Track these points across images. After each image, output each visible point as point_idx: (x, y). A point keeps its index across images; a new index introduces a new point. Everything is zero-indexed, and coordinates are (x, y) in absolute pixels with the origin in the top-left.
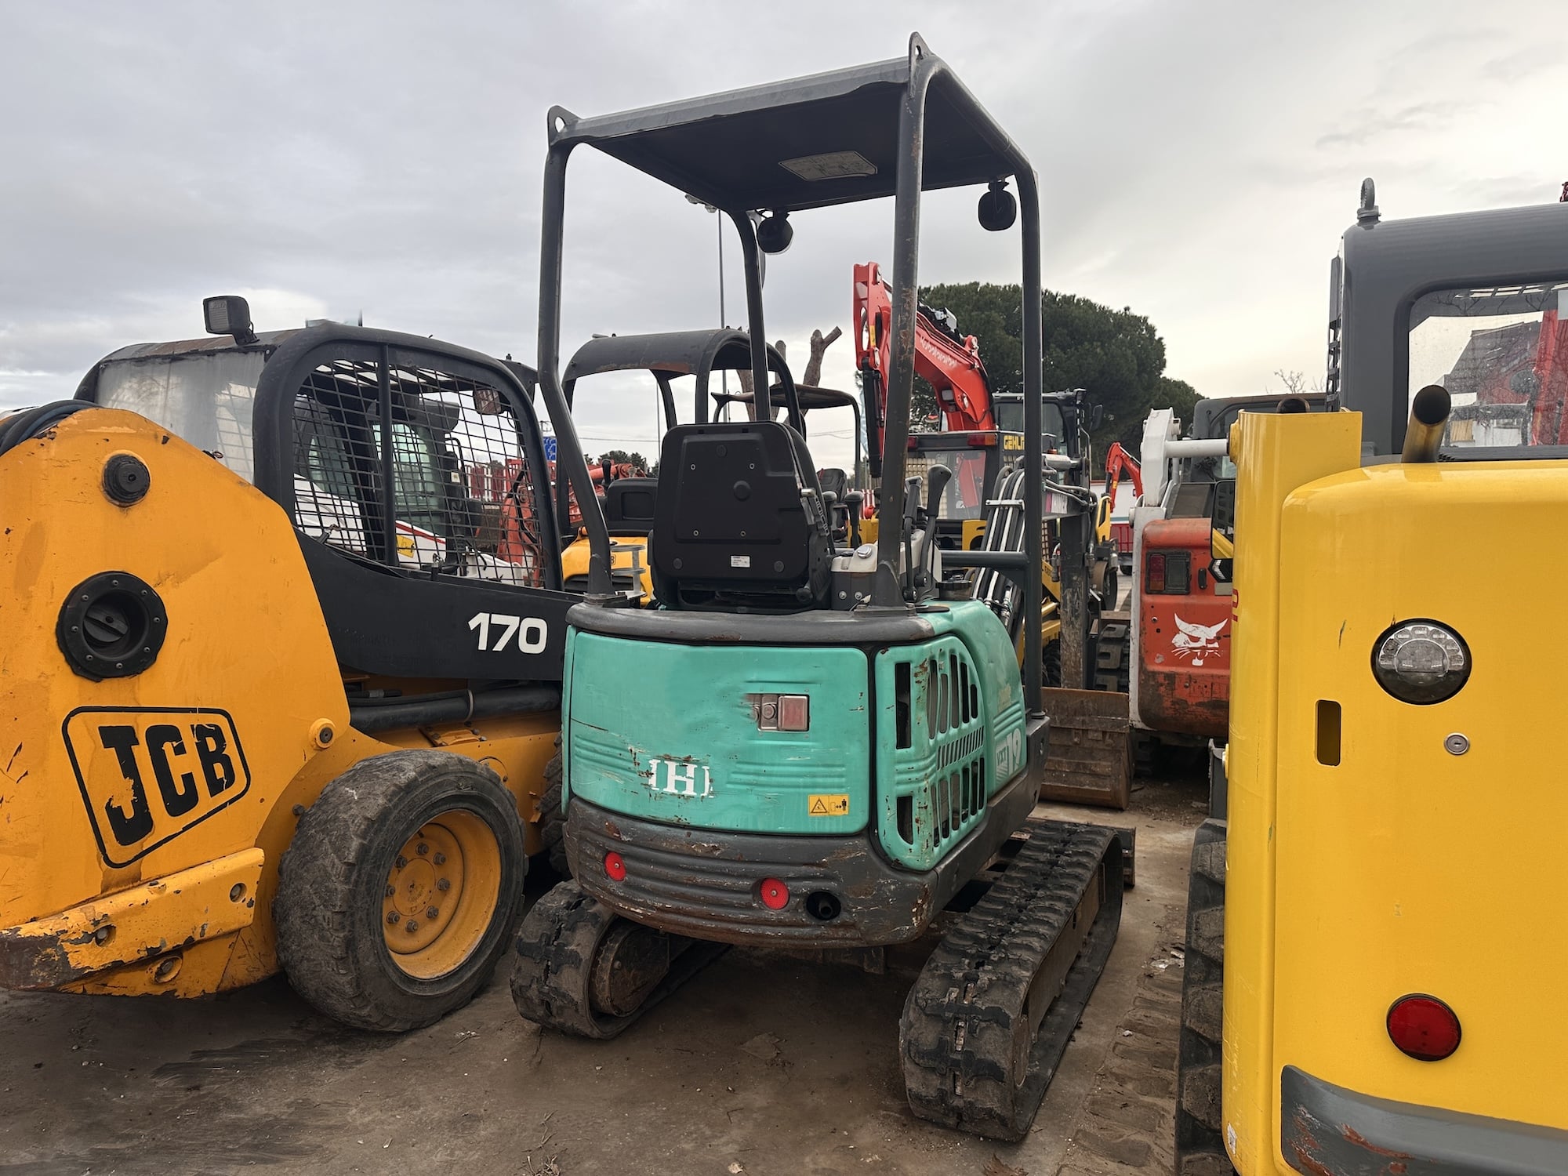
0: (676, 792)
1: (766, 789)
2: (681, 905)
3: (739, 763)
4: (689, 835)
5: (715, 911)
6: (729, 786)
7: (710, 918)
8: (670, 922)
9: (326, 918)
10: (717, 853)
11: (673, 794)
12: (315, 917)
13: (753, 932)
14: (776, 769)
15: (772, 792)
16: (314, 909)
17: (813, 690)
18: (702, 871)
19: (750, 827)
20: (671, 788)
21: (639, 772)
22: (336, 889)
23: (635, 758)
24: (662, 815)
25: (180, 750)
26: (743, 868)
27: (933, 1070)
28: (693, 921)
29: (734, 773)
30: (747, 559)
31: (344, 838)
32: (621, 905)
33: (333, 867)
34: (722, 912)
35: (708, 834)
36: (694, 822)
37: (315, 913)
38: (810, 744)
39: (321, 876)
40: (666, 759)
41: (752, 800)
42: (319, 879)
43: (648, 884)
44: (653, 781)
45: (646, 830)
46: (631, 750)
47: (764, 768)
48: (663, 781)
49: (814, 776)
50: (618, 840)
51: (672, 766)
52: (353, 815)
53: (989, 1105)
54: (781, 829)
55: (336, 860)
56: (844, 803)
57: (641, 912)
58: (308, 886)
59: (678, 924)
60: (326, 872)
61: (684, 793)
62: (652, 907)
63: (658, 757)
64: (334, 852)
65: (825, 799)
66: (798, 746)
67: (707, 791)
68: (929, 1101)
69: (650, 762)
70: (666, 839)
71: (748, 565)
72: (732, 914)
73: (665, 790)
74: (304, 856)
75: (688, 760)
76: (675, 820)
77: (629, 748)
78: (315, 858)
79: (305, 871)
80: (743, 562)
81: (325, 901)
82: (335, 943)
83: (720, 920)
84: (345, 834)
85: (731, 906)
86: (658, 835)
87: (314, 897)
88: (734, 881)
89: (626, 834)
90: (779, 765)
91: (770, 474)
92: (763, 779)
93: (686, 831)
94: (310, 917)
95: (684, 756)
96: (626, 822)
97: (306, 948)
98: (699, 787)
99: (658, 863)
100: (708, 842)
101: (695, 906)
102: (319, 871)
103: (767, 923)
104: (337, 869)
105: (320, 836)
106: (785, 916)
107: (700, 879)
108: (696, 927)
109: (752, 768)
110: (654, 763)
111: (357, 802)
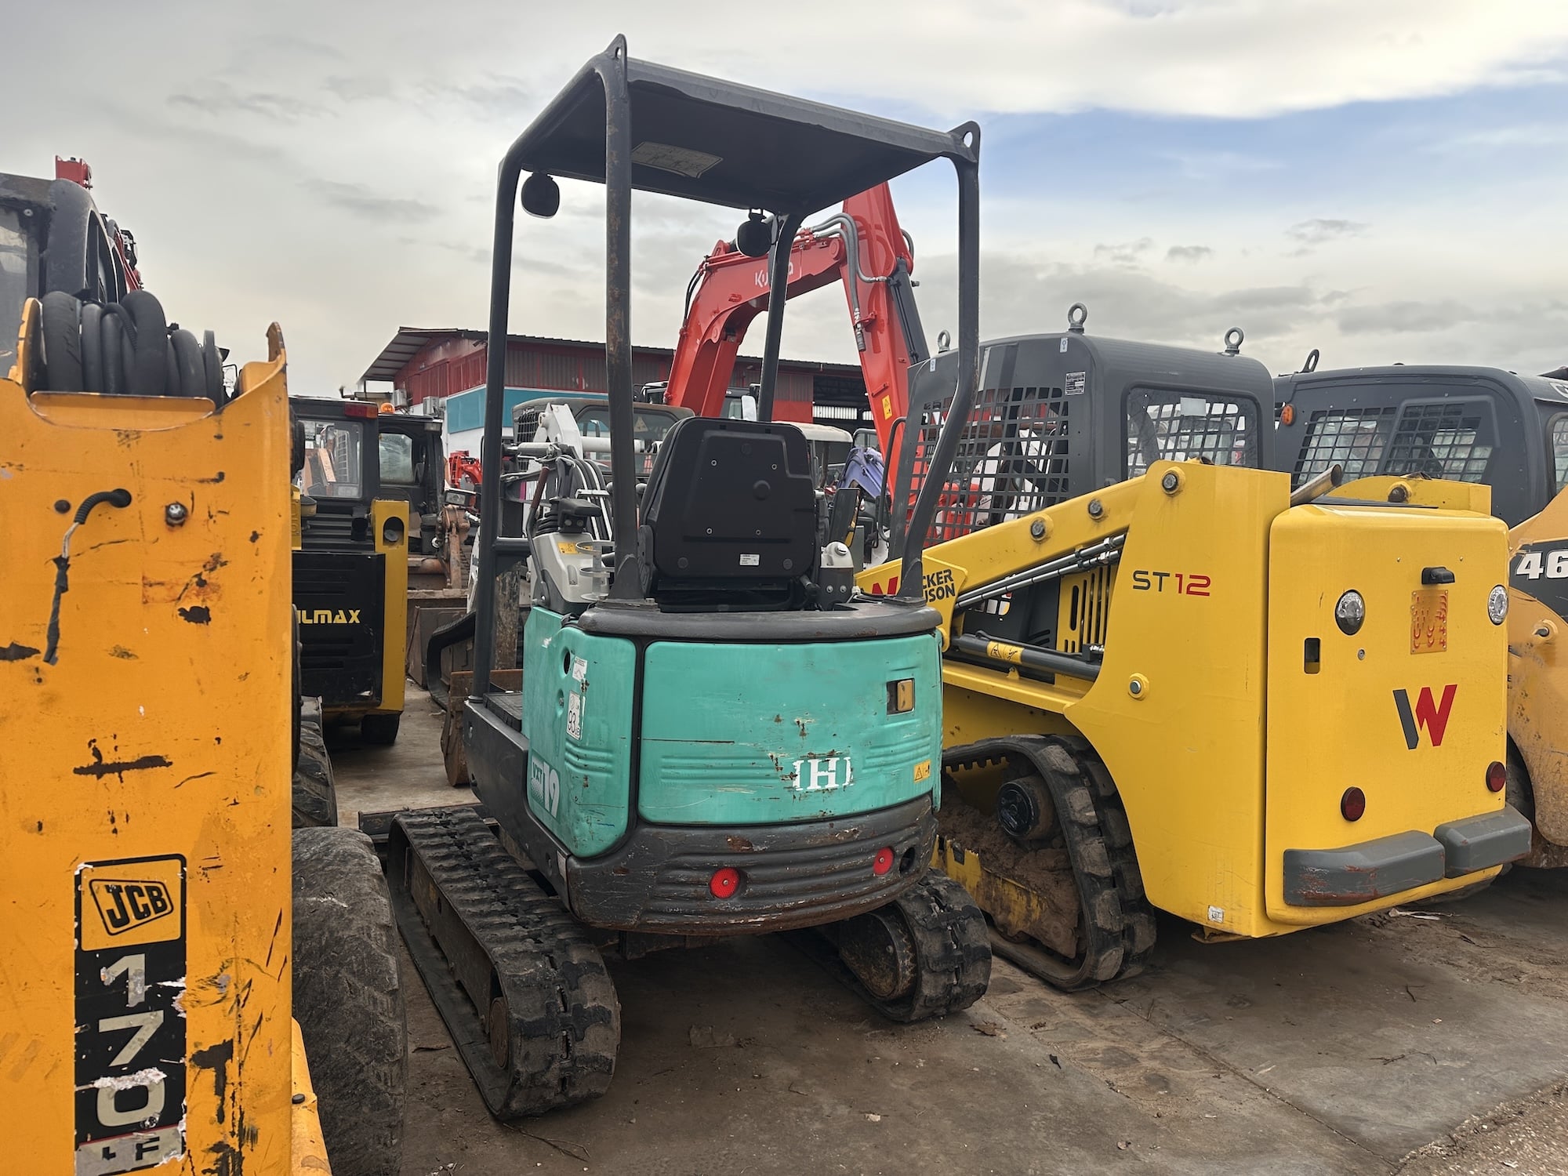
0: (819, 787)
1: (892, 767)
3: (872, 748)
4: (832, 826)
5: (844, 892)
6: (864, 771)
7: (841, 899)
10: (856, 836)
11: (818, 791)
13: (868, 900)
14: (898, 747)
15: (895, 769)
17: (917, 674)
18: (841, 857)
19: (881, 805)
20: (814, 786)
21: (782, 776)
23: (776, 765)
26: (872, 843)
28: (822, 909)
29: (868, 758)
30: (757, 557)
32: (733, 922)
34: (849, 890)
35: (848, 820)
36: (837, 812)
38: (915, 720)
40: (811, 758)
41: (882, 779)
43: (780, 887)
44: (797, 783)
46: (772, 757)
47: (891, 748)
48: (806, 781)
49: (917, 748)
51: (815, 764)
54: (900, 800)
56: (930, 767)
57: (763, 919)
59: (806, 917)
61: (827, 787)
63: (802, 758)
65: (921, 766)
66: (910, 724)
67: (848, 780)
69: (794, 764)
70: (810, 836)
71: (759, 563)
72: (857, 889)
73: (808, 788)
76: (820, 815)
77: (770, 755)
80: (753, 560)
83: (847, 899)
85: (859, 882)
86: (801, 835)
88: (864, 858)
89: (761, 843)
90: (900, 743)
91: (790, 476)
92: (890, 759)
93: (828, 823)
95: (827, 751)
96: (758, 831)
98: (840, 777)
99: (796, 863)
100: (849, 827)
101: (827, 894)
102: (355, 1017)
103: (880, 888)
104: (382, 1004)
106: (891, 877)
107: (837, 865)
108: (823, 914)
109: (882, 751)
110: (798, 764)
111: (351, 911)
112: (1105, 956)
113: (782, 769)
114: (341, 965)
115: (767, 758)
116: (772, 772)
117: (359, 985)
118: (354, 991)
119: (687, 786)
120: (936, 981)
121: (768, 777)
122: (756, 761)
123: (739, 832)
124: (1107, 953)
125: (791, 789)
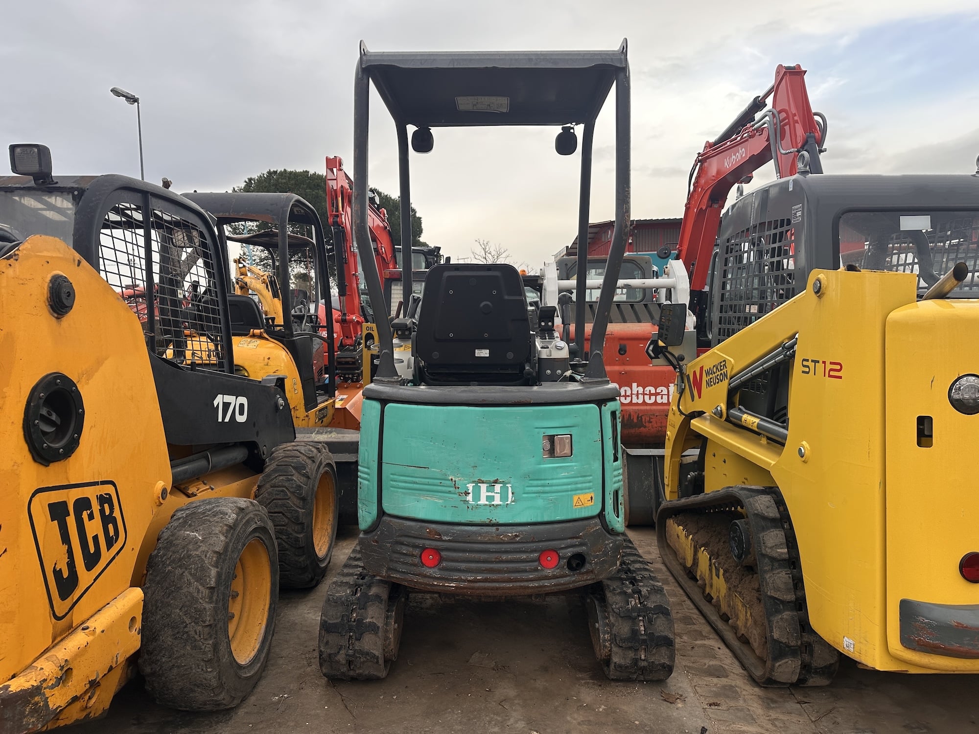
0: (487, 503)
1: (549, 495)
2: (488, 576)
3: (530, 480)
4: (498, 530)
5: (513, 576)
6: (525, 495)
7: (510, 581)
8: (478, 588)
9: (198, 631)
10: (518, 539)
11: (486, 505)
12: (187, 632)
13: (537, 585)
14: (554, 481)
15: (552, 496)
16: (186, 627)
17: (574, 431)
18: (506, 552)
19: (539, 520)
20: (483, 501)
21: (459, 493)
22: (205, 609)
23: (455, 485)
24: (477, 519)
25: (91, 517)
26: (534, 546)
27: (630, 648)
28: (497, 585)
29: (527, 487)
30: (488, 351)
31: (203, 569)
32: (436, 583)
33: (198, 592)
34: (518, 576)
35: (510, 528)
36: (501, 521)
37: (186, 630)
38: (573, 464)
39: (189, 601)
40: (480, 483)
41: (540, 502)
42: (187, 603)
43: (463, 566)
44: (470, 498)
45: (464, 531)
46: (452, 479)
47: (547, 482)
48: (477, 497)
49: (576, 483)
50: (441, 540)
51: (483, 487)
52: (204, 551)
53: (663, 661)
54: (558, 518)
55: (200, 587)
56: (592, 498)
57: (454, 585)
58: (178, 611)
59: (485, 588)
60: (193, 597)
61: (493, 503)
62: (464, 581)
63: (474, 482)
64: (197, 582)
65: (582, 497)
66: (567, 466)
67: (510, 500)
68: (627, 667)
69: (468, 485)
70: (480, 535)
71: (488, 355)
72: (524, 576)
73: (479, 503)
74: (167, 588)
75: (496, 482)
76: (487, 521)
77: (450, 478)
78: (180, 588)
79: (172, 599)
80: (485, 353)
81: (196, 619)
82: (207, 649)
83: (515, 581)
84: (202, 566)
85: (525, 571)
86: (474, 533)
87: (184, 617)
88: (528, 555)
89: (447, 535)
90: (556, 479)
91: (506, 297)
92: (547, 489)
93: (495, 528)
94: (182, 634)
95: (492, 479)
96: (445, 527)
97: (178, 658)
98: (504, 497)
99: (471, 551)
100: (511, 532)
101: (499, 575)
102: (186, 597)
103: (547, 578)
104: (202, 593)
105: (179, 571)
106: (557, 572)
107: (504, 557)
108: (497, 589)
109: (539, 482)
110: (470, 487)
111: (202, 542)
112: (780, 663)
113: (458, 488)
114: (186, 569)
115: (449, 480)
116: (452, 489)
117: (192, 581)
118: (190, 584)
119: (403, 493)
120: (624, 654)
121: (450, 492)
122: (443, 481)
123: (433, 526)
124: (783, 661)
125: (466, 502)
